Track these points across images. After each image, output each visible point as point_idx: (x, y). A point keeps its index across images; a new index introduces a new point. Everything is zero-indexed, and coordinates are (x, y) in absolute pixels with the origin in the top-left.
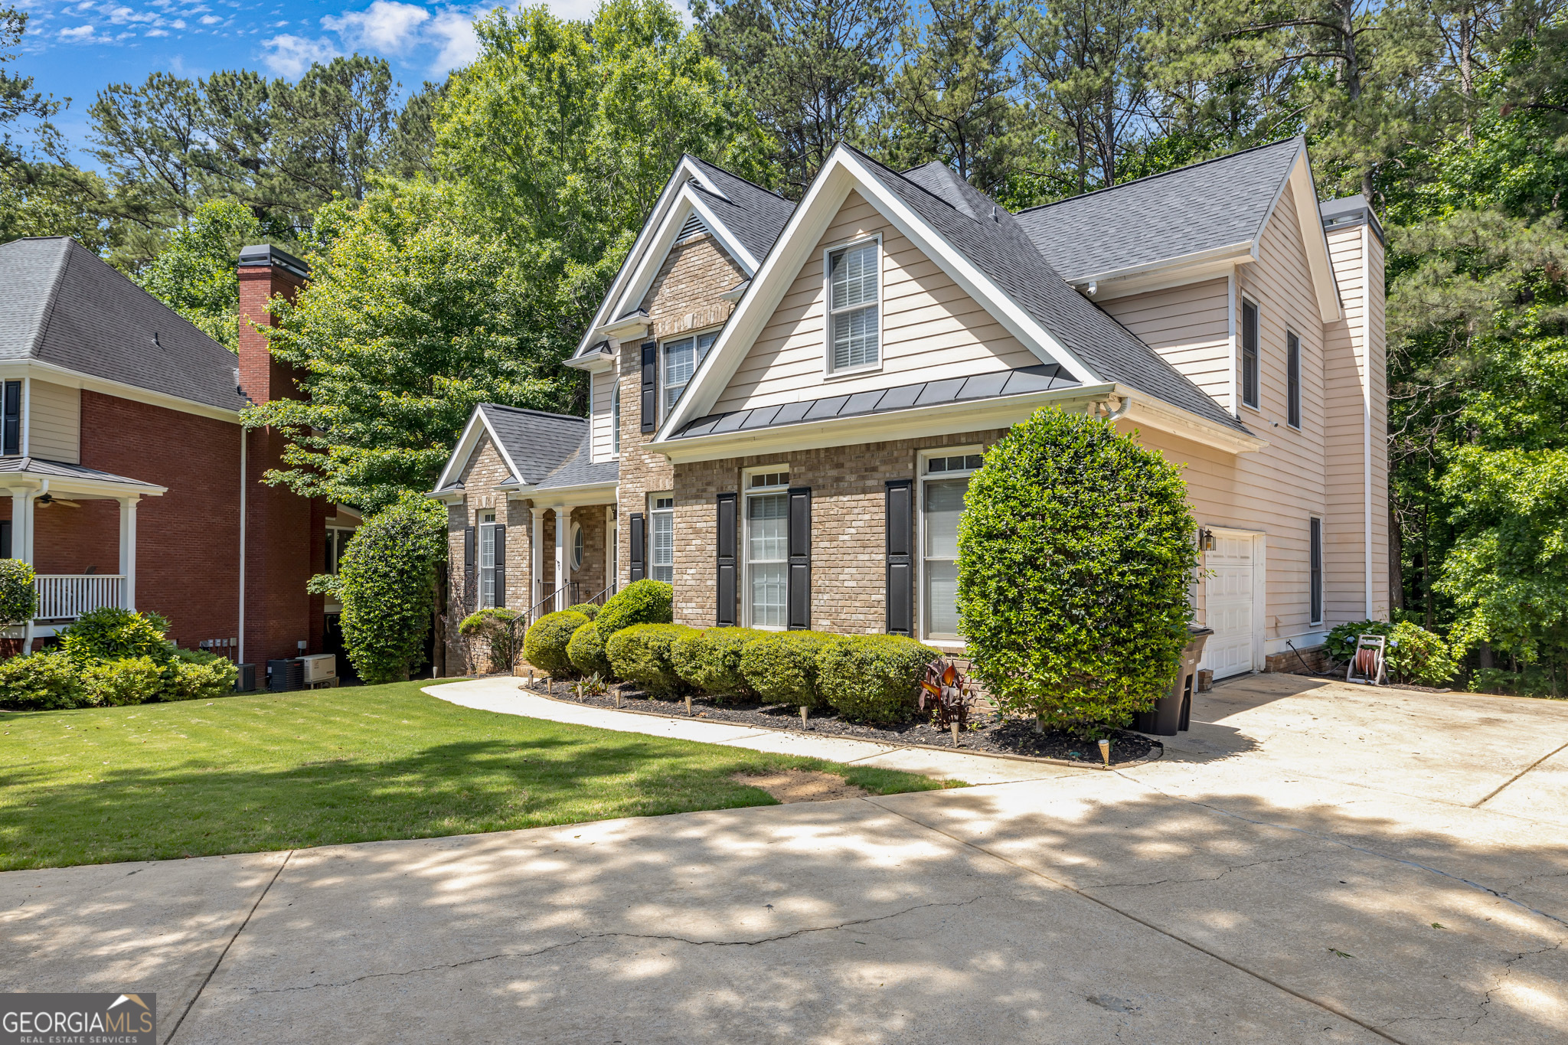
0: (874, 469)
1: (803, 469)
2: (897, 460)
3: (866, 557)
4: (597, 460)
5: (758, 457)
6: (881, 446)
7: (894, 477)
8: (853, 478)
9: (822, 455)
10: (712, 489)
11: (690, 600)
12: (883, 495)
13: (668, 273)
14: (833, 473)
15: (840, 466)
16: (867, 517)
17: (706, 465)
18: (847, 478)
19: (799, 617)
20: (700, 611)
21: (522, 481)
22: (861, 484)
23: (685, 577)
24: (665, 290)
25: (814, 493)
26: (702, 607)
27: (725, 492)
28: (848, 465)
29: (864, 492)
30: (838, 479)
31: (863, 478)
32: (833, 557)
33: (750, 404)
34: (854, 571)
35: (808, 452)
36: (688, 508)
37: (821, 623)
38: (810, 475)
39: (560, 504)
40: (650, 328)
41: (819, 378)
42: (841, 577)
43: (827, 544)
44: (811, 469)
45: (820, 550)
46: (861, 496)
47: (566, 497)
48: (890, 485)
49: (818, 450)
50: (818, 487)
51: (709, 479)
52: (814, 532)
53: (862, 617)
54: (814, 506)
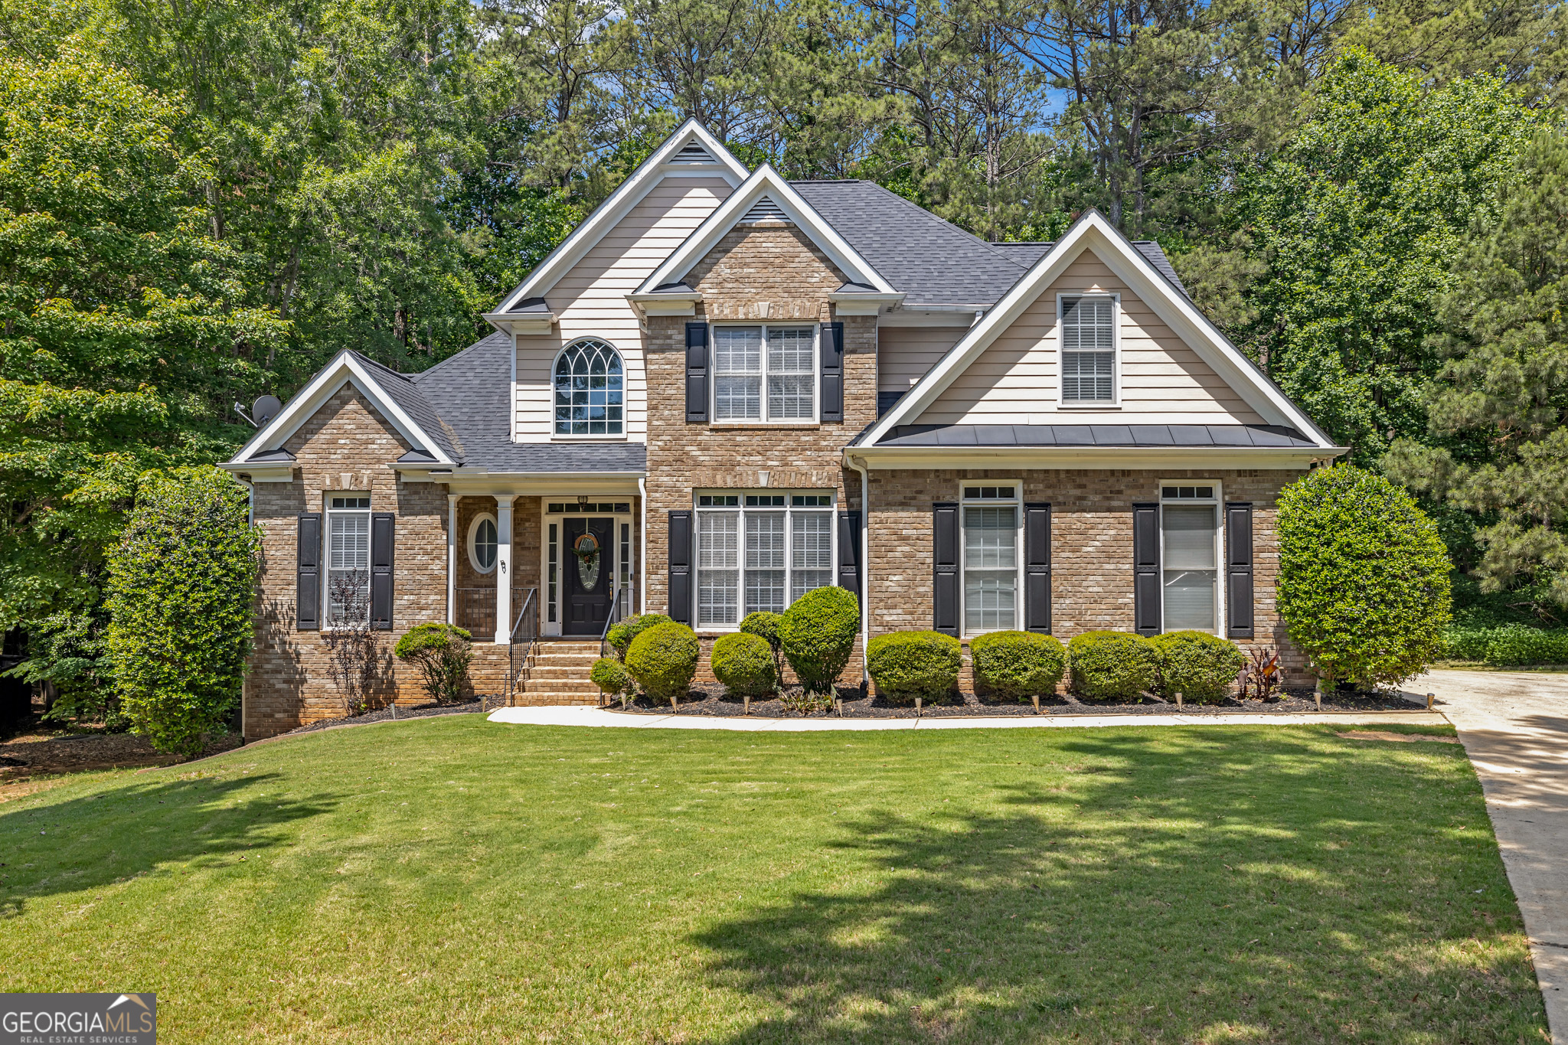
0: (1120, 492)
1: (1041, 486)
2: (1142, 486)
3: (1112, 566)
4: (521, 439)
5: (986, 471)
6: (1126, 473)
7: (1141, 500)
8: (1097, 498)
9: (1063, 476)
10: (926, 498)
11: (895, 607)
12: (1131, 514)
13: (727, 251)
14: (1078, 492)
15: (1082, 486)
16: (1112, 532)
17: (915, 473)
18: (1091, 497)
19: (1040, 618)
20: (909, 617)
21: (444, 459)
22: (1106, 504)
23: (888, 583)
24: (723, 269)
25: (1053, 508)
26: (911, 613)
27: (941, 501)
28: (1091, 486)
29: (1109, 510)
30: (1082, 498)
31: (1108, 499)
32: (1076, 566)
33: (967, 420)
34: (1100, 578)
35: (1046, 471)
36: (890, 514)
37: (1062, 624)
38: (1050, 492)
39: (506, 492)
40: (699, 306)
41: (1053, 407)
42: (1085, 584)
43: (1070, 555)
44: (1049, 487)
45: (1060, 560)
46: (1107, 514)
47: (517, 485)
48: (1137, 506)
49: (1057, 471)
50: (1059, 504)
51: (919, 488)
52: (1054, 544)
53: (1108, 618)
54: (1054, 520)
